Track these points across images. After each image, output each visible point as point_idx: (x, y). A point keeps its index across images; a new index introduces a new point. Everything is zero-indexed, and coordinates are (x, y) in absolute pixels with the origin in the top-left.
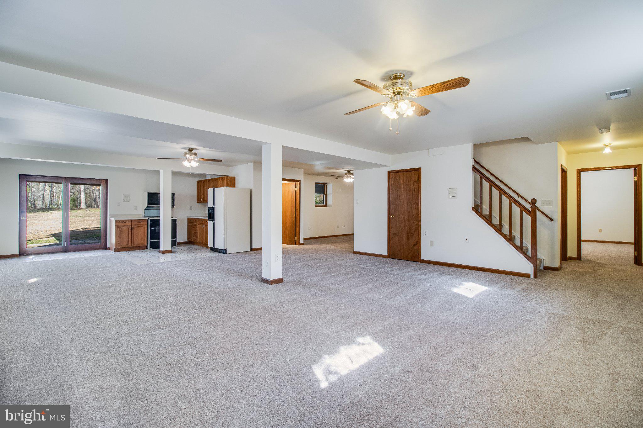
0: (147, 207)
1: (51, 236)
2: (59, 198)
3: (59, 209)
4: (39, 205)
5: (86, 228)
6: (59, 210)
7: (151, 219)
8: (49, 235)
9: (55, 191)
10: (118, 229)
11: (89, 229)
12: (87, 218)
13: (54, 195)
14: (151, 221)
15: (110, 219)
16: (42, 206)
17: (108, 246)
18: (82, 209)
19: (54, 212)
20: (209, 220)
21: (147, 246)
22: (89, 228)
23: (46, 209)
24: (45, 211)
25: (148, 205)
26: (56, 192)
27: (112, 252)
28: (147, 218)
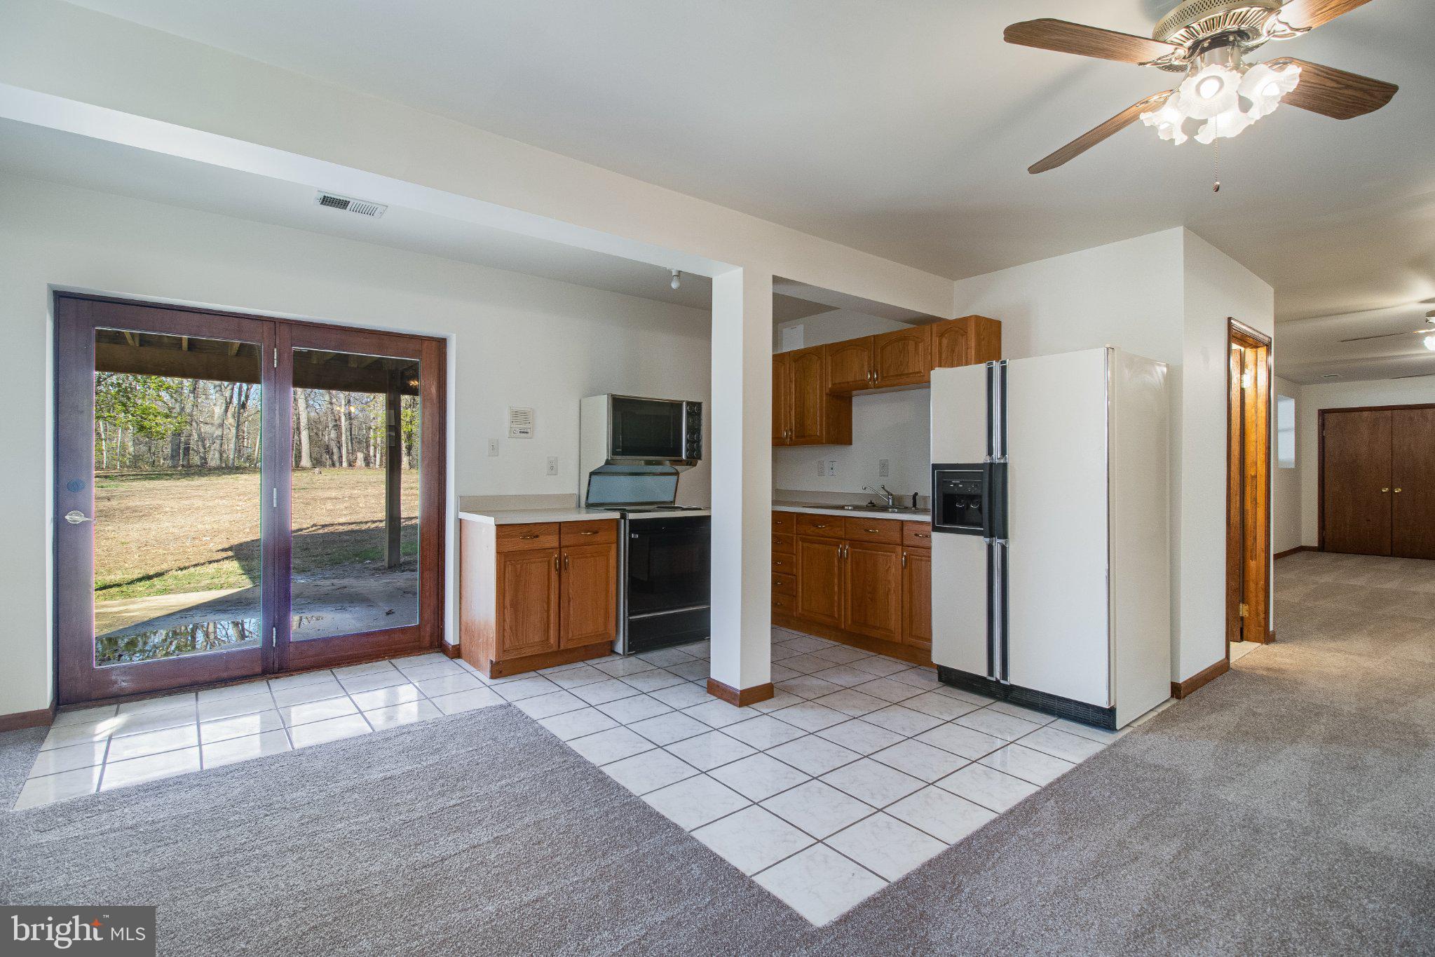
0: (608, 463)
1: (230, 553)
2: (255, 445)
3: (254, 470)
4: (213, 461)
5: (324, 526)
6: (255, 472)
7: (631, 516)
8: (223, 550)
9: (245, 429)
10: (509, 569)
11: (331, 529)
12: (321, 494)
13: (244, 439)
14: (635, 525)
15: (463, 515)
16: (218, 462)
17: (451, 637)
18: (304, 469)
19: (244, 476)
20: (935, 529)
21: (612, 644)
22: (332, 525)
23: (227, 467)
24: (224, 474)
25: (614, 453)
26: (249, 433)
27: (478, 674)
28: (617, 515)
